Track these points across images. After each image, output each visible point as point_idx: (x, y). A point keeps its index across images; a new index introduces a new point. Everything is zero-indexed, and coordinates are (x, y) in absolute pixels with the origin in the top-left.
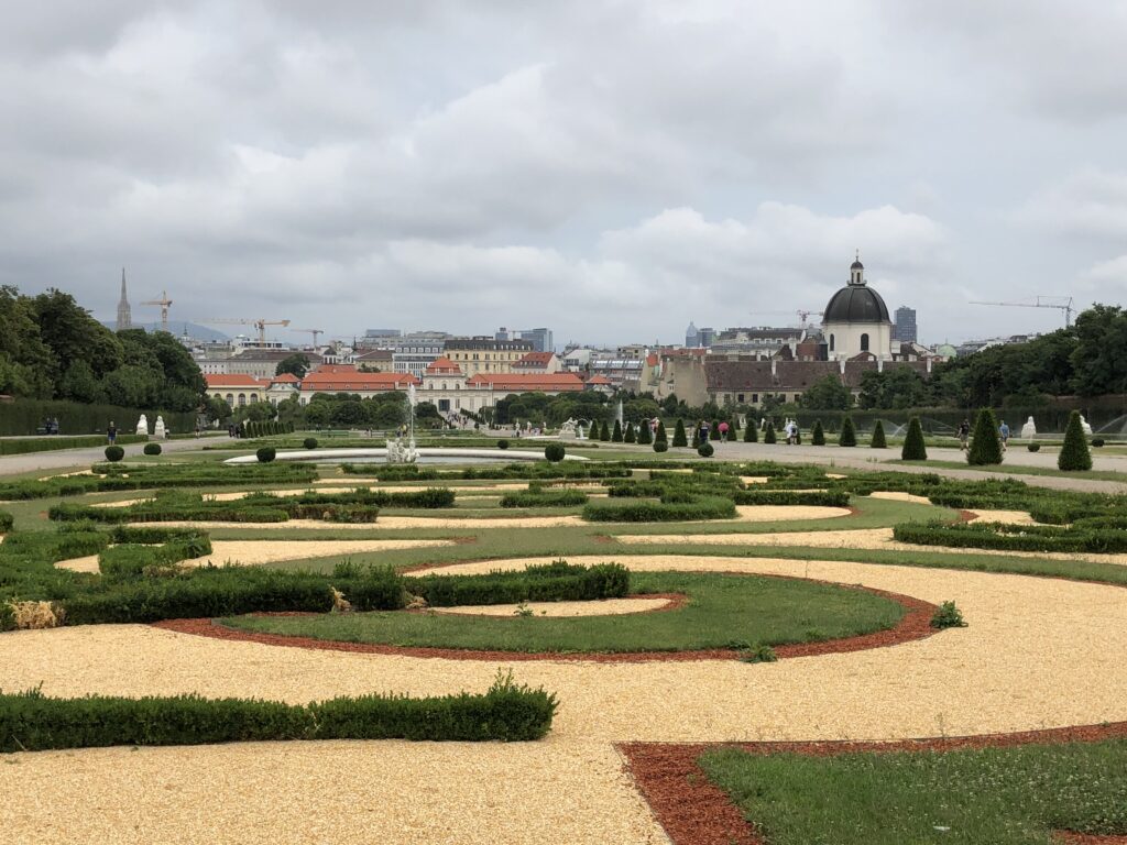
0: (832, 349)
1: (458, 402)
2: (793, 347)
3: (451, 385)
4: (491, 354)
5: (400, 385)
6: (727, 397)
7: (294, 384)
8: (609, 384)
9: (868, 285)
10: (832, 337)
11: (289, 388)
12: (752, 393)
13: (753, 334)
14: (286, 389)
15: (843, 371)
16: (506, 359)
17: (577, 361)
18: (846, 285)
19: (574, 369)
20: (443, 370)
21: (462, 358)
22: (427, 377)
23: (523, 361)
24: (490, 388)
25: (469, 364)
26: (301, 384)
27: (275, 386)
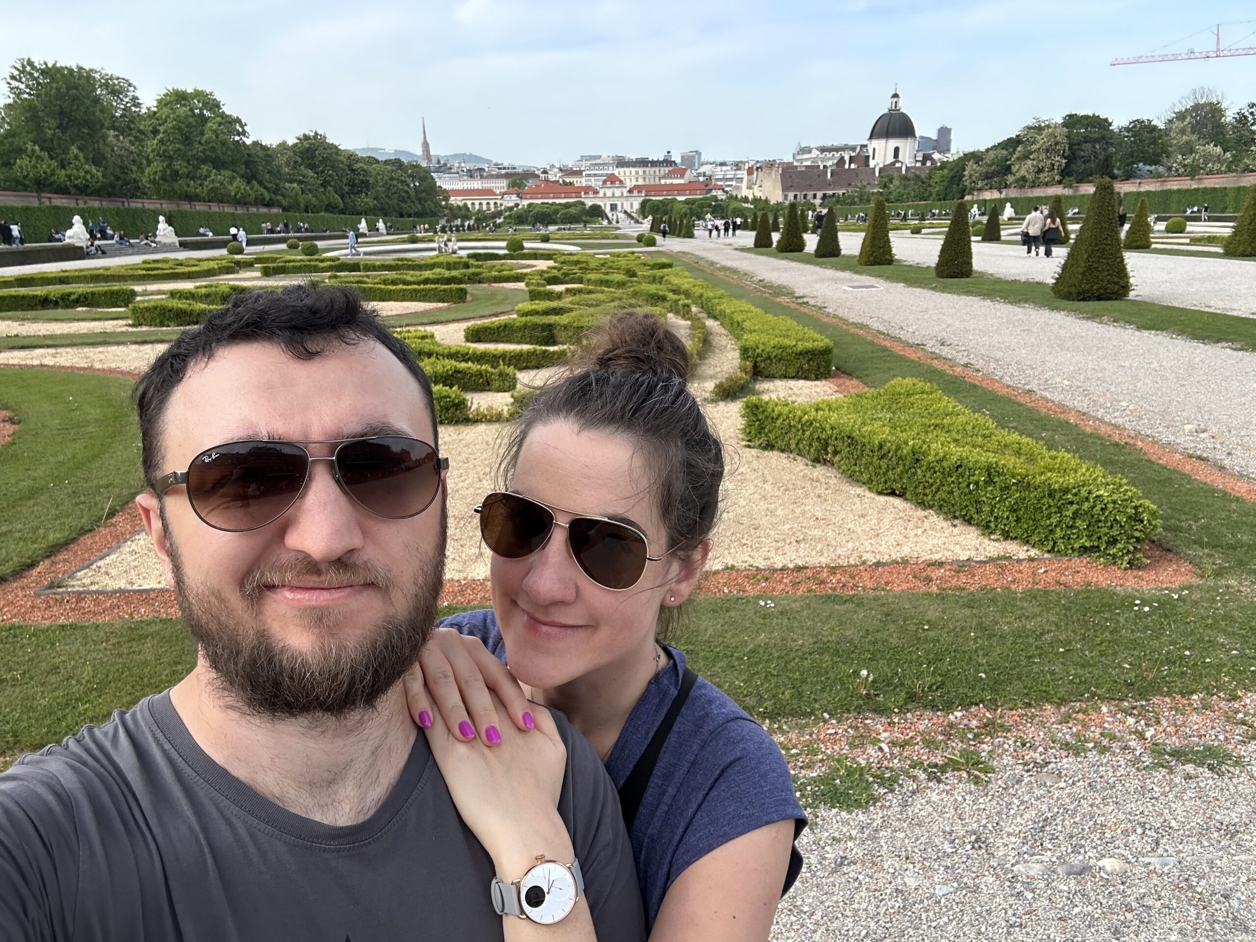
0: (873, 158)
1: (622, 204)
2: (847, 158)
3: (618, 193)
4: (647, 170)
5: (585, 193)
6: (795, 196)
7: (518, 195)
8: (723, 190)
9: (902, 110)
10: (874, 150)
11: (514, 197)
12: (812, 193)
13: (823, 150)
15: (877, 174)
16: (657, 173)
17: (704, 173)
18: (886, 111)
19: (701, 179)
20: (613, 182)
21: (628, 174)
22: (602, 188)
23: (667, 174)
24: (643, 194)
25: (632, 178)
26: (520, 195)
27: (505, 196)
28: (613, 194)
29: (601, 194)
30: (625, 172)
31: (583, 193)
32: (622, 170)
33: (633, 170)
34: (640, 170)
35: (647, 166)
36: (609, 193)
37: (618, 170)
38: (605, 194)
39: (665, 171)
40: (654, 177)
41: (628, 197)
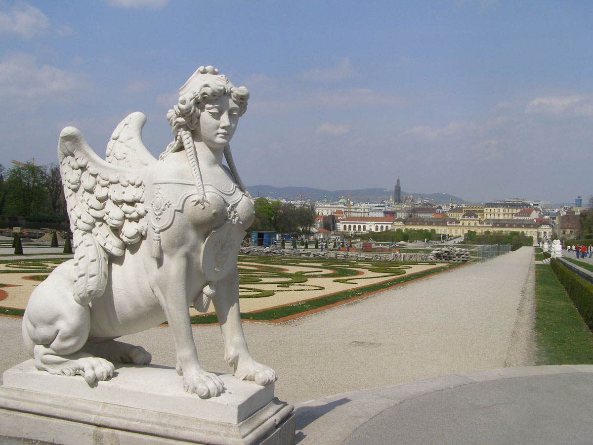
3: (472, 224)
5: (450, 223)
14: (400, 224)
20: (469, 217)
22: (461, 220)
23: (519, 213)
24: (491, 226)
25: (496, 214)
26: (405, 222)
27: (395, 222)
28: (469, 224)
29: (461, 224)
30: (491, 210)
31: (448, 222)
32: (489, 209)
33: (496, 209)
34: (502, 210)
35: (507, 207)
36: (466, 224)
37: (485, 209)
38: (463, 224)
39: (518, 211)
40: (511, 215)
41: (479, 227)
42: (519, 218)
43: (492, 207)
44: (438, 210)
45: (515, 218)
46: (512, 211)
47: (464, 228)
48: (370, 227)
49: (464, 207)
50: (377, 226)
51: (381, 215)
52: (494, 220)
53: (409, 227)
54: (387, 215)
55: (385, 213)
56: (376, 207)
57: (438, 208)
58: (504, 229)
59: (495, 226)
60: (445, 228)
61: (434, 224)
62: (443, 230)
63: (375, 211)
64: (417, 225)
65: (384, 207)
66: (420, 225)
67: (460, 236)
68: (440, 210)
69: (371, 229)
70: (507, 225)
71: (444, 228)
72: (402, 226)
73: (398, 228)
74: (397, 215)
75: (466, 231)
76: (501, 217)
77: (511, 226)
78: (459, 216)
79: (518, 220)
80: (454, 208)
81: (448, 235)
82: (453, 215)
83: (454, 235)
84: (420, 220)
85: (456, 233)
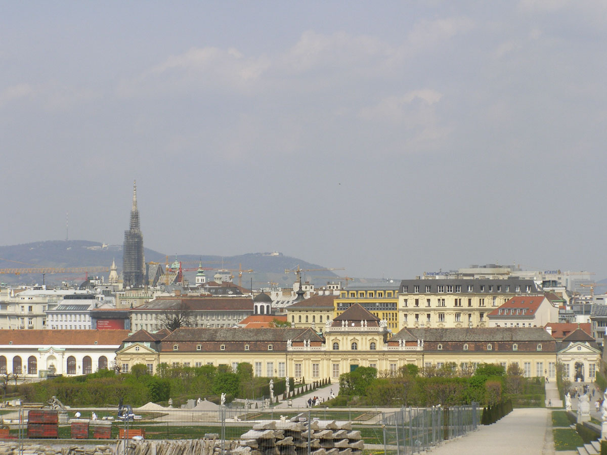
5: (293, 344)
14: (142, 350)
22: (330, 333)
23: (503, 308)
24: (419, 348)
25: (432, 313)
26: (158, 343)
27: (127, 345)
30: (417, 301)
31: (289, 342)
32: (412, 299)
39: (500, 301)
40: (477, 314)
41: (384, 352)
42: (502, 323)
43: (422, 292)
44: (259, 305)
45: (491, 324)
46: (482, 302)
47: (339, 358)
48: (50, 362)
49: (336, 293)
50: (71, 360)
51: (85, 323)
52: (428, 330)
53: (170, 360)
54: (101, 322)
55: (97, 316)
56: (67, 297)
57: (257, 299)
58: (459, 360)
59: (430, 348)
60: (280, 358)
61: (247, 347)
62: (276, 366)
63: (65, 311)
64: (193, 351)
65: (92, 297)
66: (205, 351)
67: (326, 384)
68: (265, 305)
69: (52, 368)
70: (466, 346)
71: (277, 360)
72: (148, 358)
73: (136, 361)
74: (134, 322)
75: (345, 368)
76: (450, 322)
77: (478, 348)
78: (323, 321)
79: (498, 329)
80: (307, 296)
81: (291, 380)
82: (303, 320)
83: (310, 380)
84: (205, 337)
85: (316, 373)
